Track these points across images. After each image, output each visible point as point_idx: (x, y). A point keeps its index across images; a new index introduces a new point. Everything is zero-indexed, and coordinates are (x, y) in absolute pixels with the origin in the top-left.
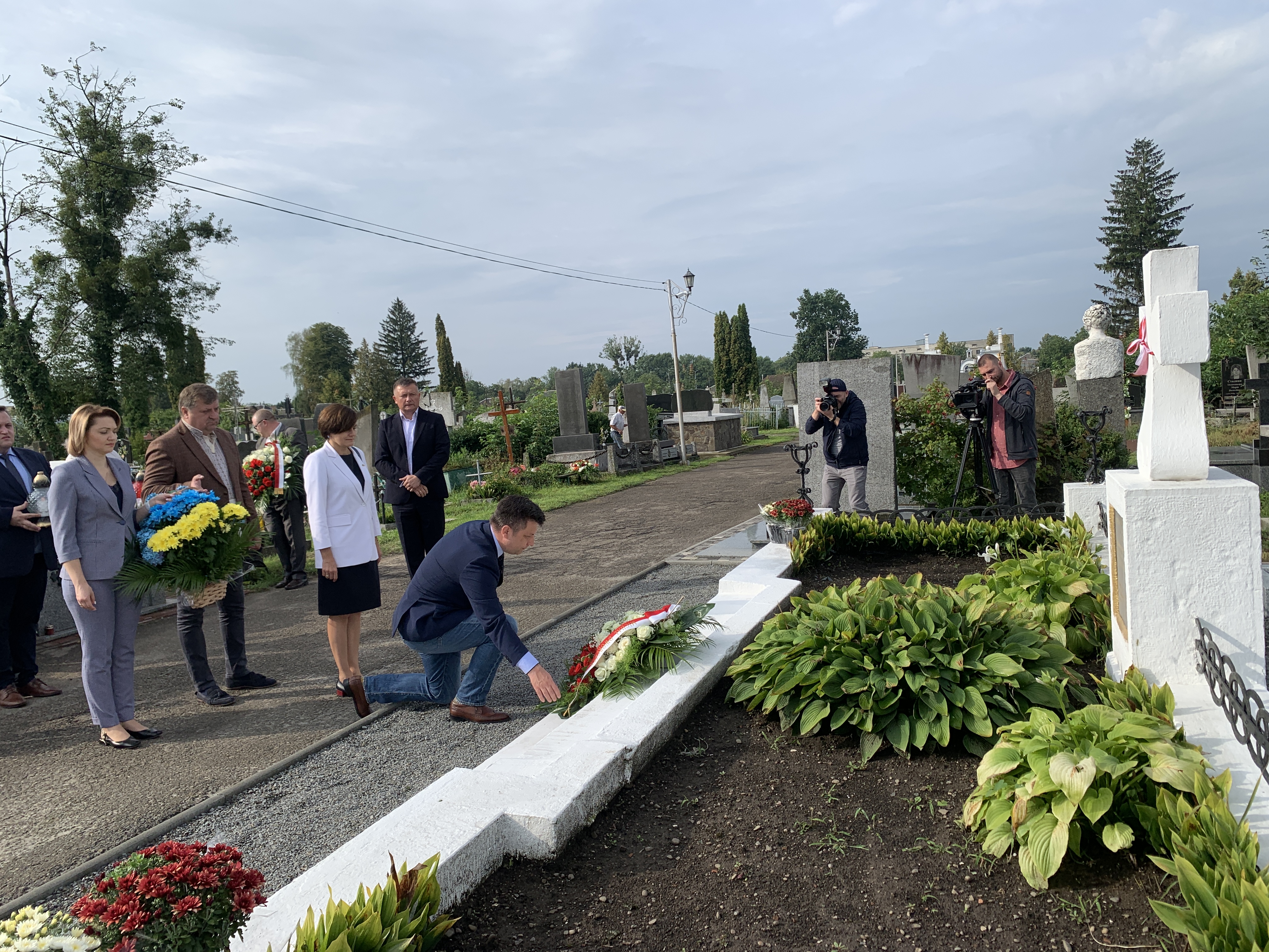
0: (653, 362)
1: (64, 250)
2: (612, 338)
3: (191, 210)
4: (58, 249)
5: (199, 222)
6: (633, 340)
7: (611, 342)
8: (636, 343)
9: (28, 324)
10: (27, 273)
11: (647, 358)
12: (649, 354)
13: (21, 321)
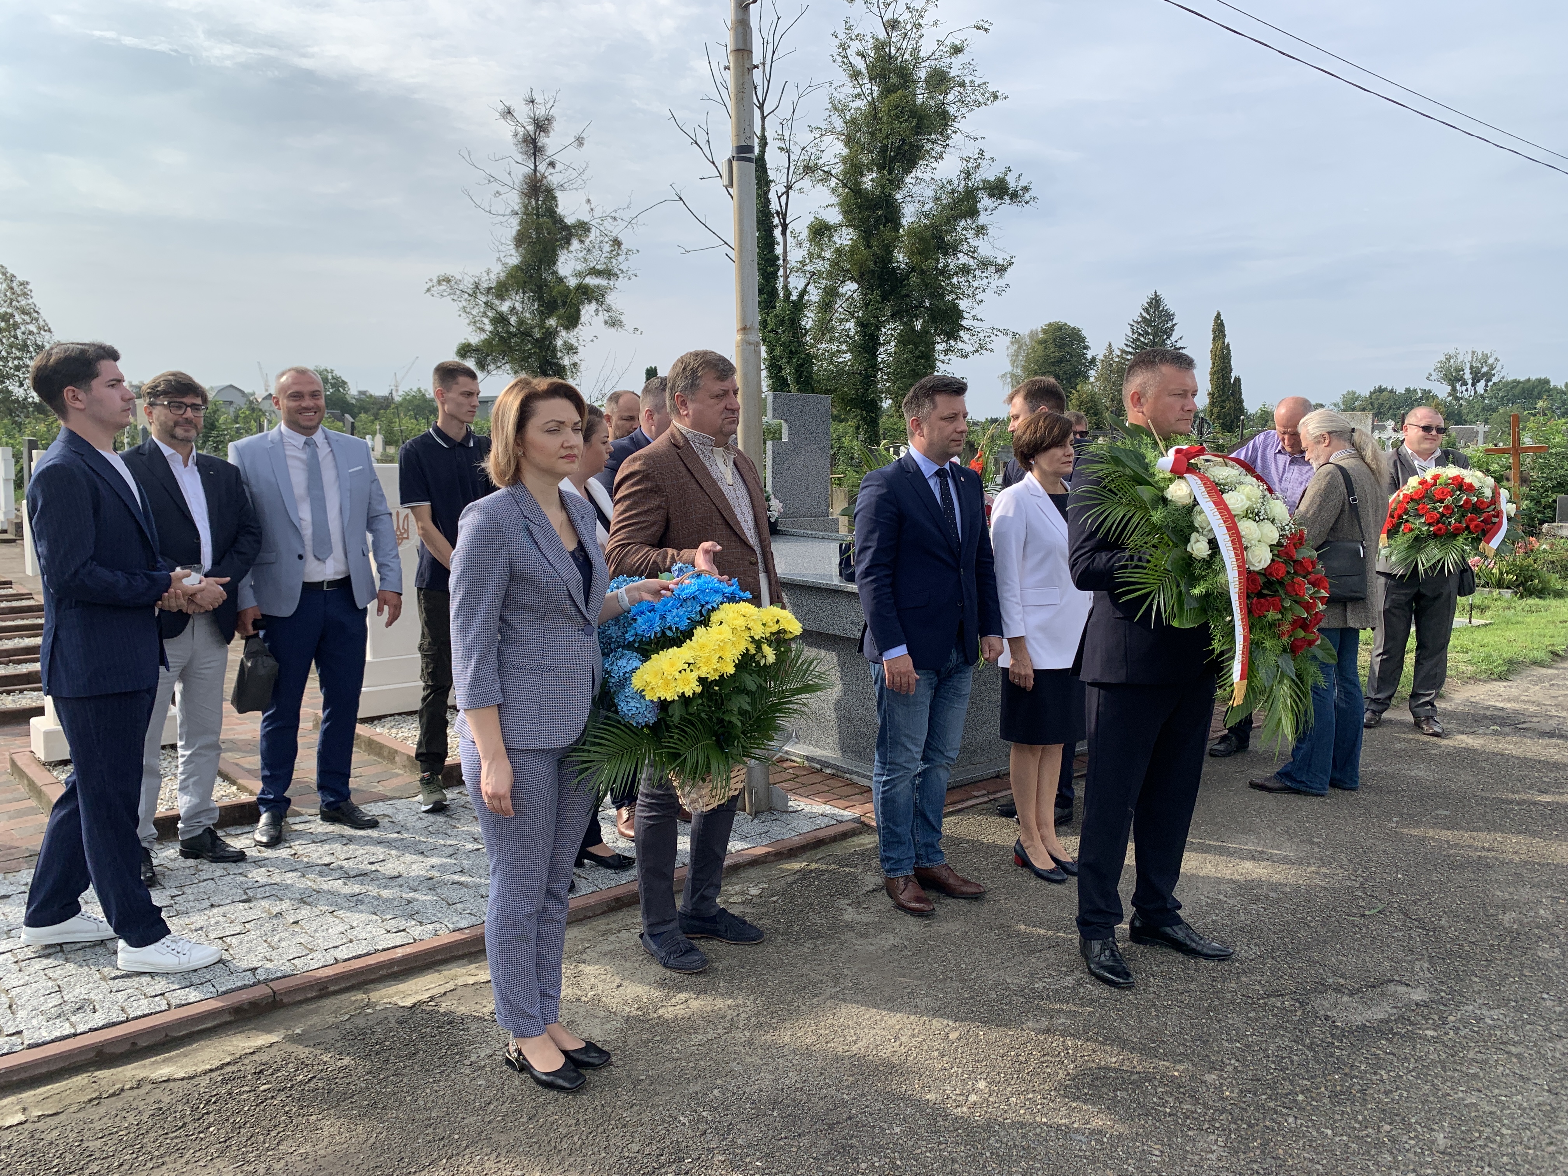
0: (1517, 391)
1: (840, 217)
2: (1452, 352)
3: (984, 163)
4: (834, 216)
5: (992, 179)
6: (1486, 357)
7: (1450, 357)
8: (1490, 361)
9: (799, 306)
10: (800, 245)
11: (1507, 383)
12: (1510, 379)
13: (793, 302)
